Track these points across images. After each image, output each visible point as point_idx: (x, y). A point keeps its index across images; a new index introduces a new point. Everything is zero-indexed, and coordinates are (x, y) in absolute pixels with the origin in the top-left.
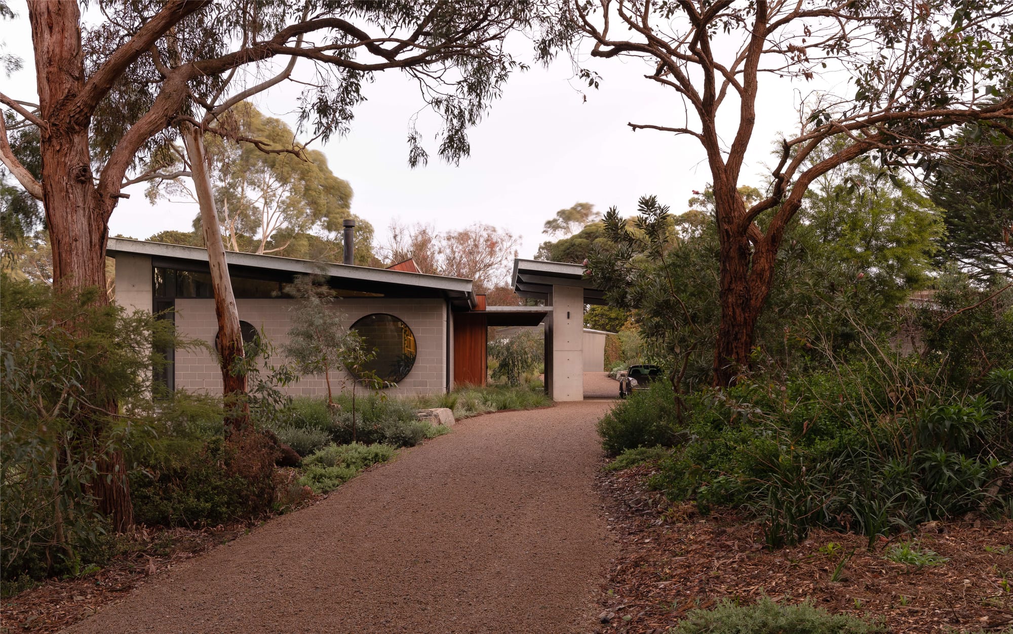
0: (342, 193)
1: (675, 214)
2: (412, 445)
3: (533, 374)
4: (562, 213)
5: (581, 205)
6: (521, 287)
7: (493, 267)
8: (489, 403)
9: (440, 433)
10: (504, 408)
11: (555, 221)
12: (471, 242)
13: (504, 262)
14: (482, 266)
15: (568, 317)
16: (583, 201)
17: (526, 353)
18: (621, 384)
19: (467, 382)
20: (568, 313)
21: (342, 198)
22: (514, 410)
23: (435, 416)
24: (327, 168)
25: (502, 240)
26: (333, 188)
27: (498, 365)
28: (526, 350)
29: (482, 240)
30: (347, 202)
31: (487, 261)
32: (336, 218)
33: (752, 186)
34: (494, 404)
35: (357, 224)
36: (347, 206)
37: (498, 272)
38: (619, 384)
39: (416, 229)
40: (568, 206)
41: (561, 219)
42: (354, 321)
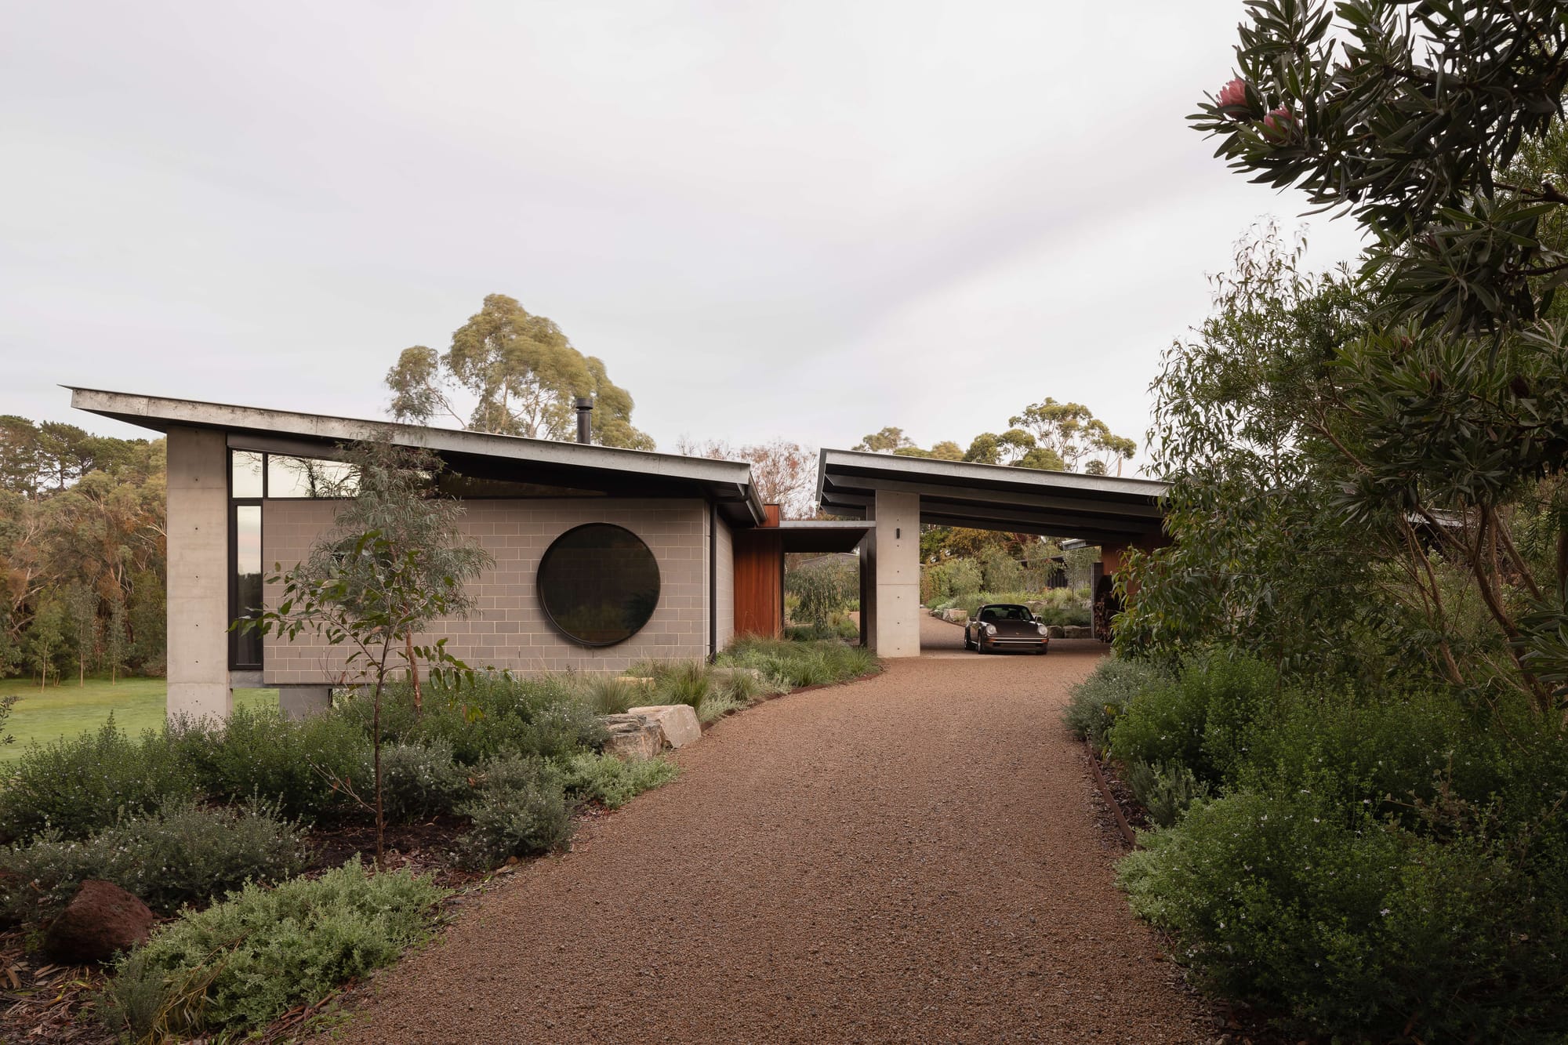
0: (619, 403)
1: (995, 434)
2: (541, 853)
3: (842, 613)
4: (869, 439)
5: (889, 430)
6: (830, 498)
7: (795, 490)
8: (778, 676)
9: (643, 788)
10: (804, 684)
11: (862, 447)
12: (769, 462)
13: (808, 486)
14: (782, 488)
15: (898, 536)
16: (891, 426)
17: (834, 588)
18: (968, 631)
19: (750, 633)
20: (898, 530)
21: (620, 410)
22: (822, 686)
23: (650, 730)
24: (605, 377)
25: (805, 459)
26: (609, 397)
27: (799, 603)
28: (835, 583)
29: (782, 459)
30: (627, 414)
31: (788, 483)
32: (611, 431)
33: (1080, 404)
34: (787, 680)
35: (635, 437)
36: (626, 418)
37: (800, 497)
38: (964, 629)
39: (708, 447)
40: (875, 432)
41: (868, 446)
42: (557, 536)
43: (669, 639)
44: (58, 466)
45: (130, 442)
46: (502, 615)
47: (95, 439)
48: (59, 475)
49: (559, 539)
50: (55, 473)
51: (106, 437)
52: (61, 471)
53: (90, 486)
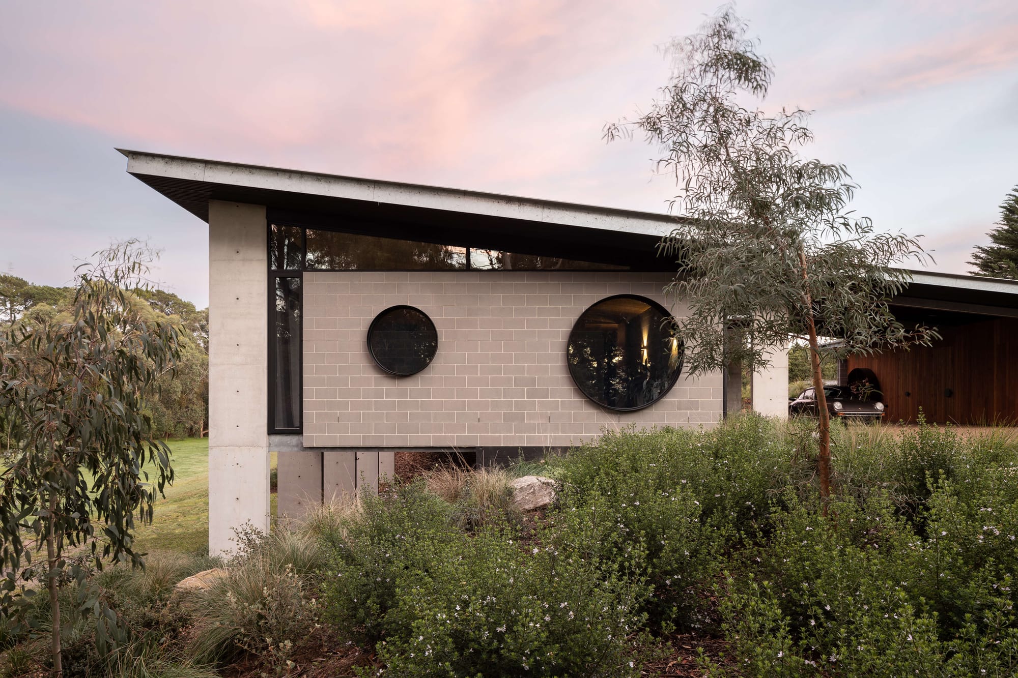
42: (585, 307)
43: (693, 405)
44: (9, 305)
45: (59, 289)
46: (533, 382)
47: (34, 287)
48: (9, 311)
49: (589, 309)
50: (7, 310)
51: (42, 286)
52: (10, 309)
53: (38, 314)
